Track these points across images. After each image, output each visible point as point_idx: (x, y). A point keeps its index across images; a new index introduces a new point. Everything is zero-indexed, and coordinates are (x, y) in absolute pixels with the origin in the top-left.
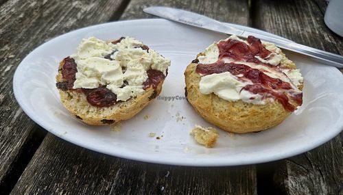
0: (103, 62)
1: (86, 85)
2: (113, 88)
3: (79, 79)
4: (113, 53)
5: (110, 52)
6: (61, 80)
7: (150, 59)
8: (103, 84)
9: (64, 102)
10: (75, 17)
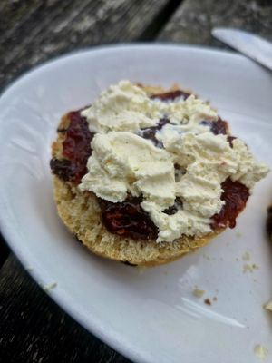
0: (141, 147)
1: (104, 193)
2: (154, 209)
3: (93, 175)
4: (160, 127)
5: (154, 122)
6: (59, 155)
7: (235, 165)
8: (135, 194)
9: (59, 203)
10: (93, 14)
